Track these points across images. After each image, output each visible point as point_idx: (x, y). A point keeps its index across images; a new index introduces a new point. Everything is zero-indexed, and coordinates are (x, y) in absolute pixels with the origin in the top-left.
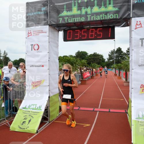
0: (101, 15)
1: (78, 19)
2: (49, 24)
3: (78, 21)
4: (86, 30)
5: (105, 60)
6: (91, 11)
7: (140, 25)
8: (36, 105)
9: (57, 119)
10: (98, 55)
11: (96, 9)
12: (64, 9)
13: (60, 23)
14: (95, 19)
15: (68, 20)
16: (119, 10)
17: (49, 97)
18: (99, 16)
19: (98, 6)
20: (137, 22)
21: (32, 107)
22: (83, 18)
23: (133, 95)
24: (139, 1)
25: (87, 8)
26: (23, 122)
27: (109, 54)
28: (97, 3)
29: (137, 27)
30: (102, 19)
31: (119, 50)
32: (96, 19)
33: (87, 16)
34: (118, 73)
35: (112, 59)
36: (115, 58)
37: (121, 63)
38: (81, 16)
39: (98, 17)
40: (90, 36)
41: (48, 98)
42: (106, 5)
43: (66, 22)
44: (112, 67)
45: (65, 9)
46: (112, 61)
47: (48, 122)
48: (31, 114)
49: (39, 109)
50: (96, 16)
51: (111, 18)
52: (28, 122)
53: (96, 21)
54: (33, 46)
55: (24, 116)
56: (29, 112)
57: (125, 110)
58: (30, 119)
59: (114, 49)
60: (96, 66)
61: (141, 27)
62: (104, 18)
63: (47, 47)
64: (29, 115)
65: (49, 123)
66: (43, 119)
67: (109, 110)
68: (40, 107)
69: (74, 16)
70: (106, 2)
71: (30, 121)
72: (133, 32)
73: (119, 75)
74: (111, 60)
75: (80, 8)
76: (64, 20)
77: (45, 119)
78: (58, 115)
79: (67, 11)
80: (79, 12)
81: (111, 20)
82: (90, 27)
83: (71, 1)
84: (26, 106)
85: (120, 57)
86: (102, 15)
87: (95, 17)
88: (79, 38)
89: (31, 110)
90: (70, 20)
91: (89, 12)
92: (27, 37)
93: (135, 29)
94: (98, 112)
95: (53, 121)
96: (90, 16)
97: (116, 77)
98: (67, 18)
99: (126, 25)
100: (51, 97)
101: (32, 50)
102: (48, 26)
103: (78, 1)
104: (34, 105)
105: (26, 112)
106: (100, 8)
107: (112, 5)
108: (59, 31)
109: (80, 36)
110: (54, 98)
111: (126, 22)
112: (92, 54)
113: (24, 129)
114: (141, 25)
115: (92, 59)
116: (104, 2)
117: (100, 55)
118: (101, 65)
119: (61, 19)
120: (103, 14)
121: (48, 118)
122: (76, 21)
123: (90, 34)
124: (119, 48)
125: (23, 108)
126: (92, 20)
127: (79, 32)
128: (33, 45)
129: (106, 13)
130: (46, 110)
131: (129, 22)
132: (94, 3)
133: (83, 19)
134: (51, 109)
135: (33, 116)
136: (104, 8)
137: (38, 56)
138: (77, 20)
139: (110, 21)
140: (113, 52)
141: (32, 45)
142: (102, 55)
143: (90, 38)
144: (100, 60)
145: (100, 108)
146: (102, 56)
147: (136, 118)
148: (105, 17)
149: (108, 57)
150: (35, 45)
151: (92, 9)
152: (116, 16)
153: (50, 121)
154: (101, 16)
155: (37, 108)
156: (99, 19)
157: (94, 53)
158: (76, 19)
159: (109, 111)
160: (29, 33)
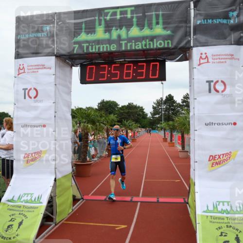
0: (144, 41)
1: (105, 46)
2: (55, 54)
3: (105, 50)
4: (118, 65)
5: (147, 115)
6: (127, 34)
7: (205, 59)
8: (31, 194)
9: (68, 218)
10: (136, 107)
11: (135, 32)
12: (81, 29)
13: (75, 52)
14: (133, 48)
15: (88, 48)
16: (173, 34)
17: (55, 180)
18: (140, 43)
19: (139, 27)
20: (202, 54)
21: (25, 198)
22: (113, 46)
23: (197, 172)
24: (204, 22)
25: (121, 29)
26: (9, 227)
27: (153, 106)
28: (137, 21)
29: (201, 62)
30: (144, 48)
31: (170, 99)
32: (135, 48)
33: (121, 42)
34: (170, 137)
35: (159, 114)
36: (163, 112)
37: (173, 120)
38: (109, 42)
39: (138, 44)
40: (124, 76)
41: (53, 182)
42: (152, 26)
43: (85, 51)
44: (158, 128)
45: (83, 30)
46: (159, 117)
47: (53, 225)
48: (23, 211)
49: (38, 202)
50: (135, 43)
51: (159, 46)
52: (18, 225)
53: (136, 51)
54: (27, 91)
55: (10, 216)
56: (20, 207)
57: (184, 199)
58: (21, 221)
59: (162, 97)
60: (132, 125)
61: (208, 62)
62: (148, 47)
63: (53, 94)
64: (18, 213)
65: (56, 225)
66: (45, 219)
67: (158, 198)
68: (38, 197)
69: (98, 42)
70: (152, 20)
71: (20, 224)
72: (194, 69)
73: (171, 140)
74: (157, 116)
75: (108, 29)
76: (81, 47)
77: (48, 218)
78: (71, 211)
79: (87, 33)
80: (107, 36)
81: (160, 49)
82: (125, 61)
83: (94, 17)
84: (14, 197)
85: (172, 109)
86: (146, 41)
87: (133, 44)
88: (107, 78)
89: (23, 204)
90: (92, 49)
91: (124, 36)
92: (17, 76)
93: (199, 65)
94: (139, 203)
95: (62, 222)
96: (126, 42)
97: (166, 144)
98: (88, 44)
99: (184, 58)
100: (59, 179)
101: (25, 98)
102: (54, 57)
103: (105, 18)
104: (28, 194)
105: (13, 208)
106: (141, 29)
107: (160, 26)
108: (72, 66)
109: (107, 75)
110: (63, 180)
111: (183, 53)
112: (125, 106)
113: (10, 238)
114: (208, 60)
115: (125, 114)
116: (148, 21)
117: (139, 107)
118: (140, 124)
119: (77, 46)
120: (148, 40)
121: (54, 217)
122: (101, 50)
123: (125, 71)
124: (170, 95)
125: (8, 201)
126: (129, 48)
127: (107, 68)
128: (27, 89)
129: (152, 38)
130: (49, 202)
131: (187, 54)
132: (133, 22)
133: (113, 48)
134: (58, 201)
135: (26, 214)
136: (149, 30)
137: (36, 108)
138: (104, 48)
139: (158, 51)
140: (159, 103)
141: (25, 89)
142: (142, 107)
143: (125, 78)
144: (139, 115)
145: (142, 196)
146: (142, 109)
147: (204, 212)
148: (150, 44)
149: (152, 110)
150: (31, 89)
151: (128, 30)
152: (168, 43)
153: (58, 222)
154: (144, 43)
155: (33, 199)
156: (140, 48)
157: (129, 104)
158: (101, 46)
159: (158, 201)
160: (20, 68)
